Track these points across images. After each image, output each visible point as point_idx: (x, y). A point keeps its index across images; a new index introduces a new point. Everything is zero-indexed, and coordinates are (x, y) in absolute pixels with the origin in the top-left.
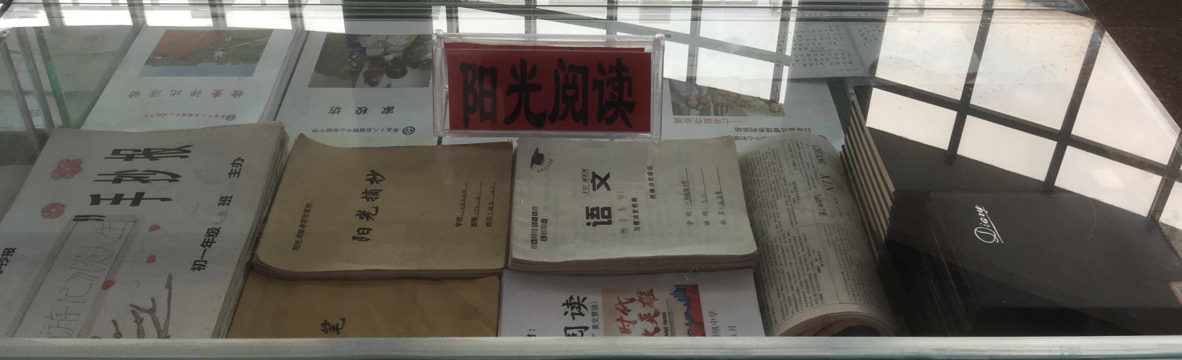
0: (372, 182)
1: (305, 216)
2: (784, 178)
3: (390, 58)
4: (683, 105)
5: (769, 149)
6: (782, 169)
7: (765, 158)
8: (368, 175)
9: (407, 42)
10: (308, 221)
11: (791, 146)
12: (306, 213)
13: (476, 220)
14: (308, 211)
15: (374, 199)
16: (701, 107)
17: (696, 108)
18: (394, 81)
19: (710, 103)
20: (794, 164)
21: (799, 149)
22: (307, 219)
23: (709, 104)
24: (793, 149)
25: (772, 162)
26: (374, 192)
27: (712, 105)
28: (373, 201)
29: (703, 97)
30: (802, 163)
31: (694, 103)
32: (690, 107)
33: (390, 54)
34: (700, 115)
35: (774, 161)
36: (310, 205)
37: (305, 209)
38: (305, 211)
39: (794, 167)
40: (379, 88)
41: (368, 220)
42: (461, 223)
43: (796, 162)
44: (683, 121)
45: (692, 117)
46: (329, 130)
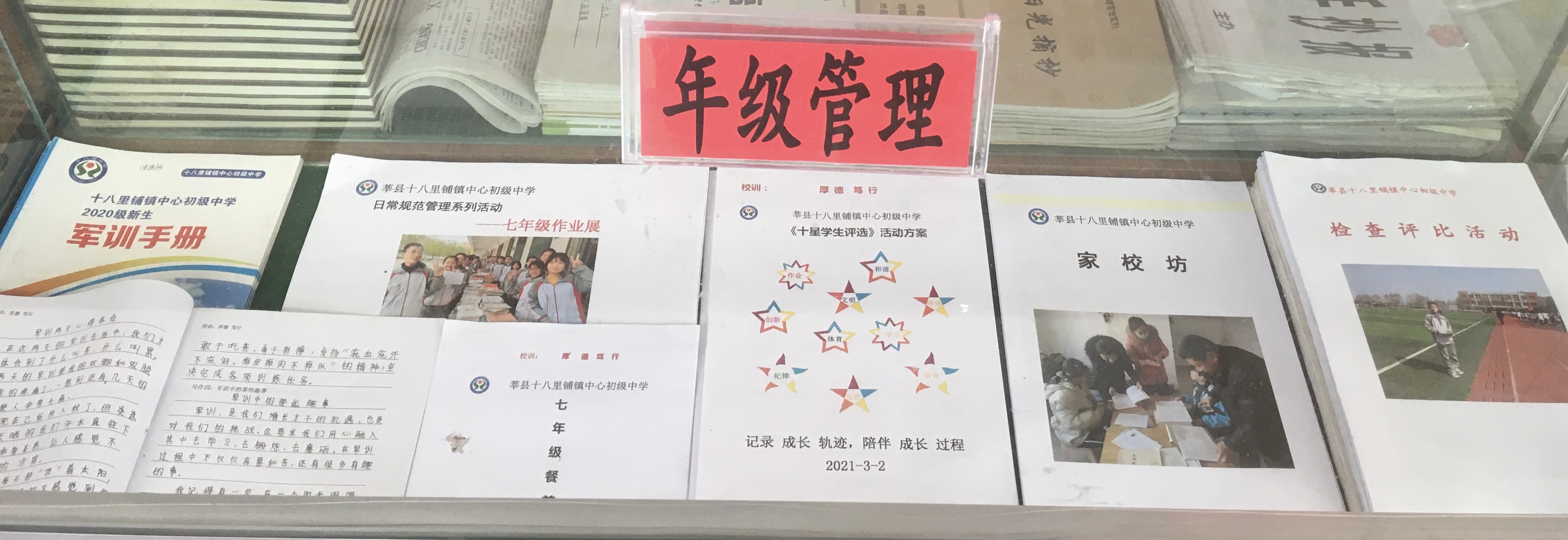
0: (1049, 60)
1: (1114, 13)
2: (491, 9)
3: (1135, 394)
4: (576, 262)
5: (490, 58)
6: (488, 22)
7: (500, 52)
8: (1059, 71)
9: (1115, 441)
10: (1107, 9)
11: (460, 45)
12: (1113, 17)
13: (900, 11)
14: (1112, 20)
15: (1037, 39)
16: (544, 258)
17: (554, 255)
18: (1103, 329)
19: (526, 266)
20: (469, 20)
21: (451, 39)
22: (1109, 11)
23: (528, 264)
24: (460, 40)
25: (495, 38)
26: (1042, 49)
27: (523, 261)
28: (1038, 37)
29: (533, 279)
30: (455, 25)
31: (555, 266)
32: (564, 258)
33: (1138, 404)
34: (550, 240)
35: (492, 37)
36: (1114, 26)
37: (1117, 20)
38: (1116, 19)
39: (471, 17)
40: (1127, 314)
41: (1035, 14)
42: (917, 9)
43: (465, 22)
44: (584, 227)
45: (567, 234)
46: (1167, 224)
